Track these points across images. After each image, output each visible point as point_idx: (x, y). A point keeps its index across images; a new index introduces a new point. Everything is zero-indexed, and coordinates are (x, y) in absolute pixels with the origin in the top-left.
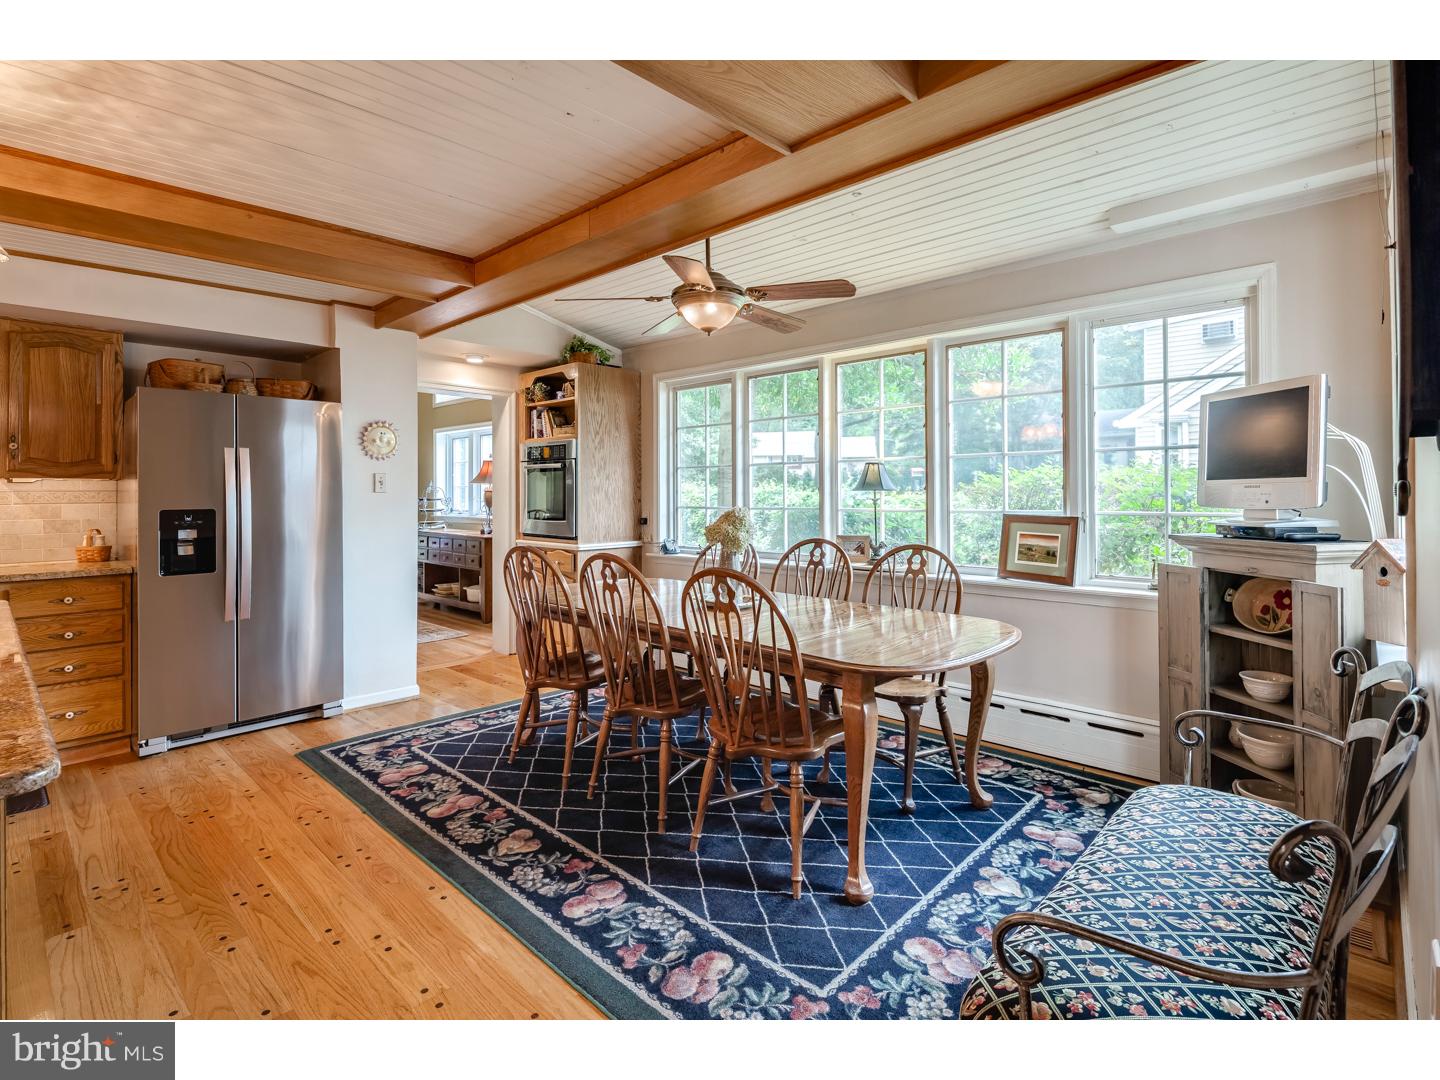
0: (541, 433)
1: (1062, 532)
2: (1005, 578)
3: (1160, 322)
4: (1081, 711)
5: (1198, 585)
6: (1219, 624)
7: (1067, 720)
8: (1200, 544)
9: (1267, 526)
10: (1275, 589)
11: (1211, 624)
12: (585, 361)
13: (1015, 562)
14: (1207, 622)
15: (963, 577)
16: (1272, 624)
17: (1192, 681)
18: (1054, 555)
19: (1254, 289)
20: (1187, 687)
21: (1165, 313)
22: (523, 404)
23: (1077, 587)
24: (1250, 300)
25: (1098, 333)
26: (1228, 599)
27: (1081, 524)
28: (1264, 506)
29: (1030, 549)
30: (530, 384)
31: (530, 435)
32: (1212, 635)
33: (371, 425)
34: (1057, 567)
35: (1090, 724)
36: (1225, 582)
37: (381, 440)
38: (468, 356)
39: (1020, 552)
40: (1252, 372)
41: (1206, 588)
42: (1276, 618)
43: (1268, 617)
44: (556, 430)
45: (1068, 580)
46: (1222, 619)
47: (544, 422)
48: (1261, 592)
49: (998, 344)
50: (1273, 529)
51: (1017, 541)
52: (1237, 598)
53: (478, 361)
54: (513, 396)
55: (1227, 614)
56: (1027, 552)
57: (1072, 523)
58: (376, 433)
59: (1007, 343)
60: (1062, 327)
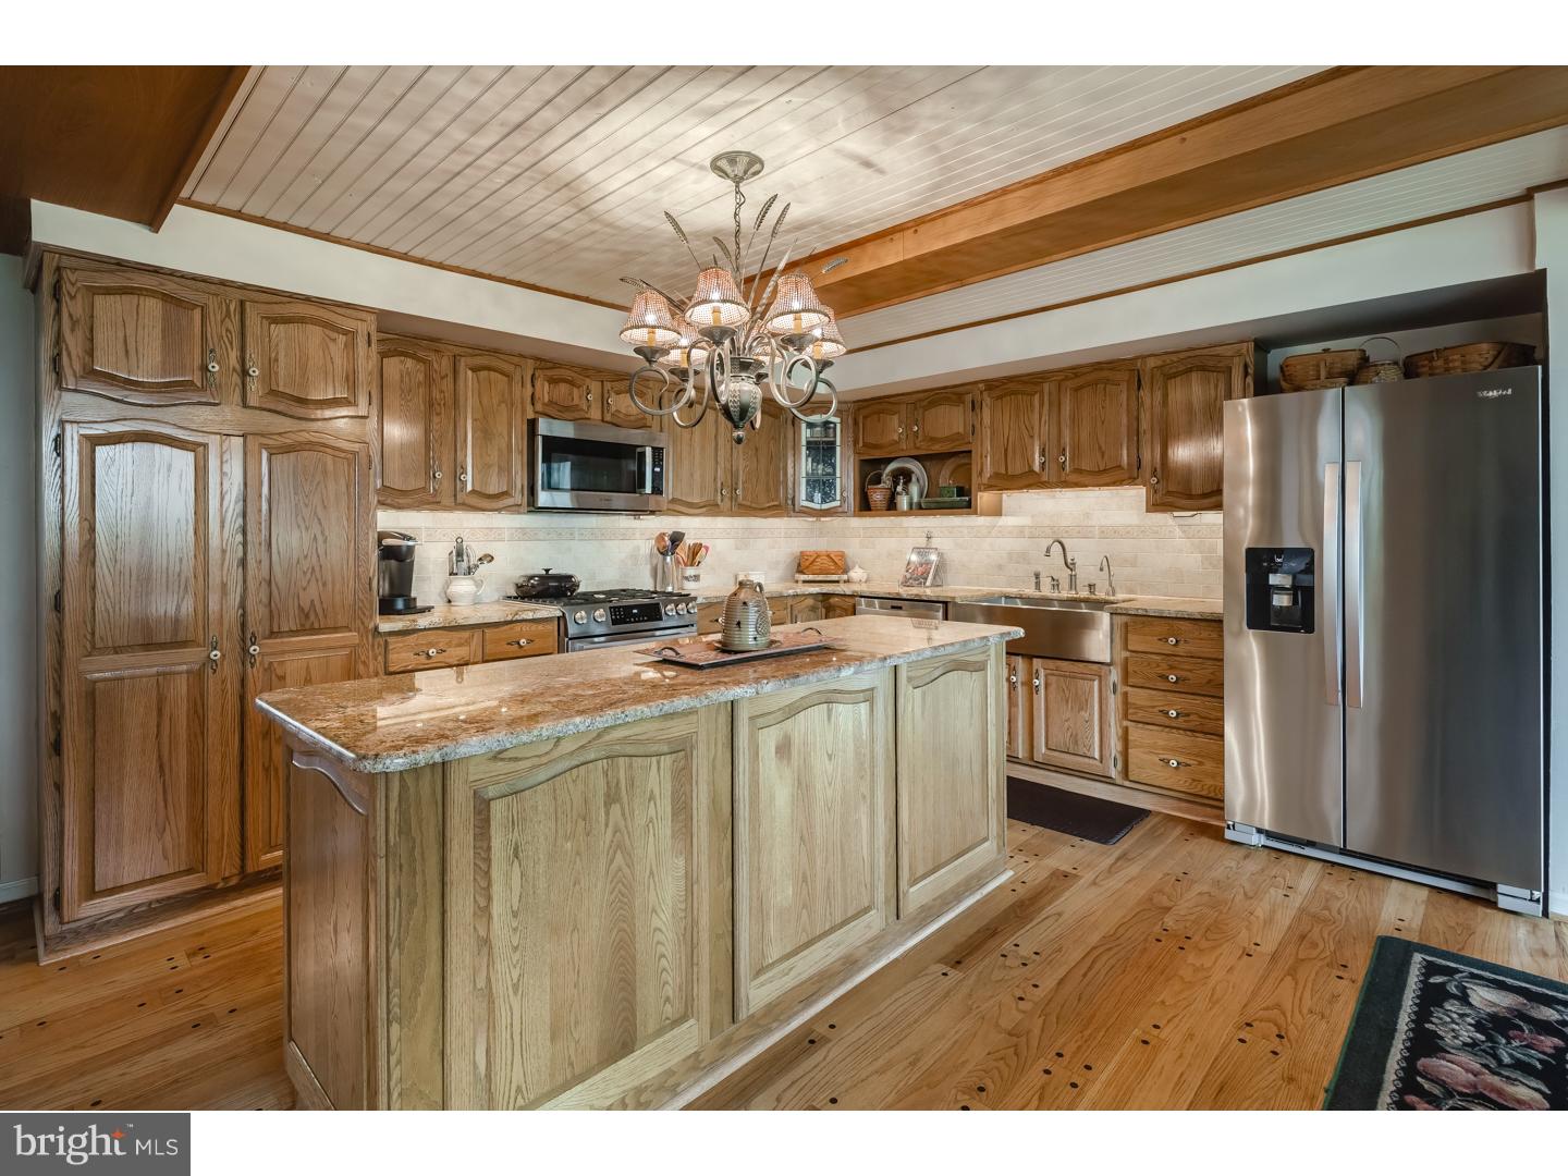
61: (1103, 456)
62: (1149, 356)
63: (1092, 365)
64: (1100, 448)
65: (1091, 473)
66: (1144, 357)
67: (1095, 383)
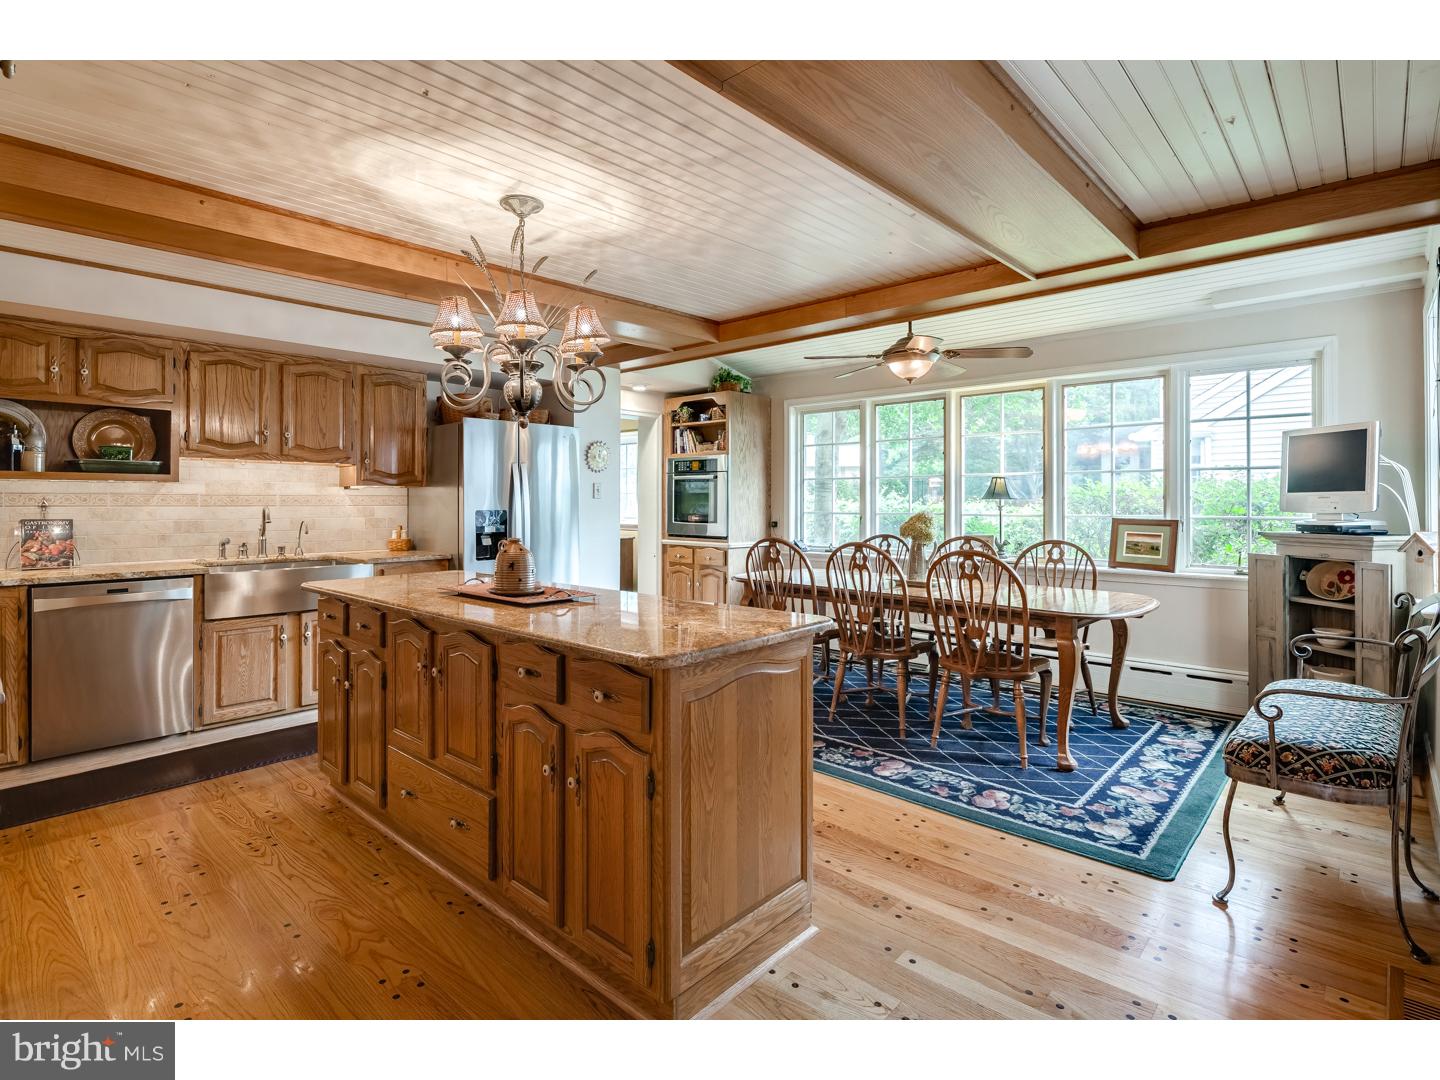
0: (683, 450)
1: (1165, 532)
2: (1114, 567)
3: (1244, 374)
4: (1180, 666)
5: (1282, 567)
6: (1296, 596)
7: (1170, 673)
8: (1282, 539)
9: (1336, 524)
10: (1338, 569)
11: (1291, 595)
12: (732, 389)
13: (1123, 554)
14: (1287, 594)
15: (1097, 568)
16: (1336, 594)
17: (1276, 637)
18: (1157, 549)
19: (1320, 354)
20: (1273, 642)
21: (1249, 368)
22: (669, 424)
23: (1178, 572)
24: (1317, 360)
25: (1193, 380)
26: (1302, 578)
27: (1180, 525)
28: (1334, 511)
29: (1136, 544)
30: (676, 407)
31: (674, 451)
32: (1292, 604)
33: (592, 444)
34: (1160, 558)
35: (1189, 676)
36: (1301, 565)
37: (599, 456)
38: (635, 385)
39: (1127, 547)
40: (1317, 413)
41: (1287, 570)
42: (1339, 590)
43: (1333, 590)
44: (699, 446)
45: (1171, 568)
46: (1298, 592)
47: (689, 439)
48: (1327, 572)
49: (1109, 385)
50: (1341, 527)
51: (1125, 538)
52: (1309, 577)
53: (643, 389)
54: (661, 417)
55: (1302, 588)
56: (1133, 547)
57: (1174, 525)
58: (594, 451)
59: (1115, 385)
60: (1164, 374)
61: (324, 438)
62: (360, 364)
63: (312, 358)
64: (321, 430)
65: (311, 450)
66: (355, 364)
67: (318, 374)
